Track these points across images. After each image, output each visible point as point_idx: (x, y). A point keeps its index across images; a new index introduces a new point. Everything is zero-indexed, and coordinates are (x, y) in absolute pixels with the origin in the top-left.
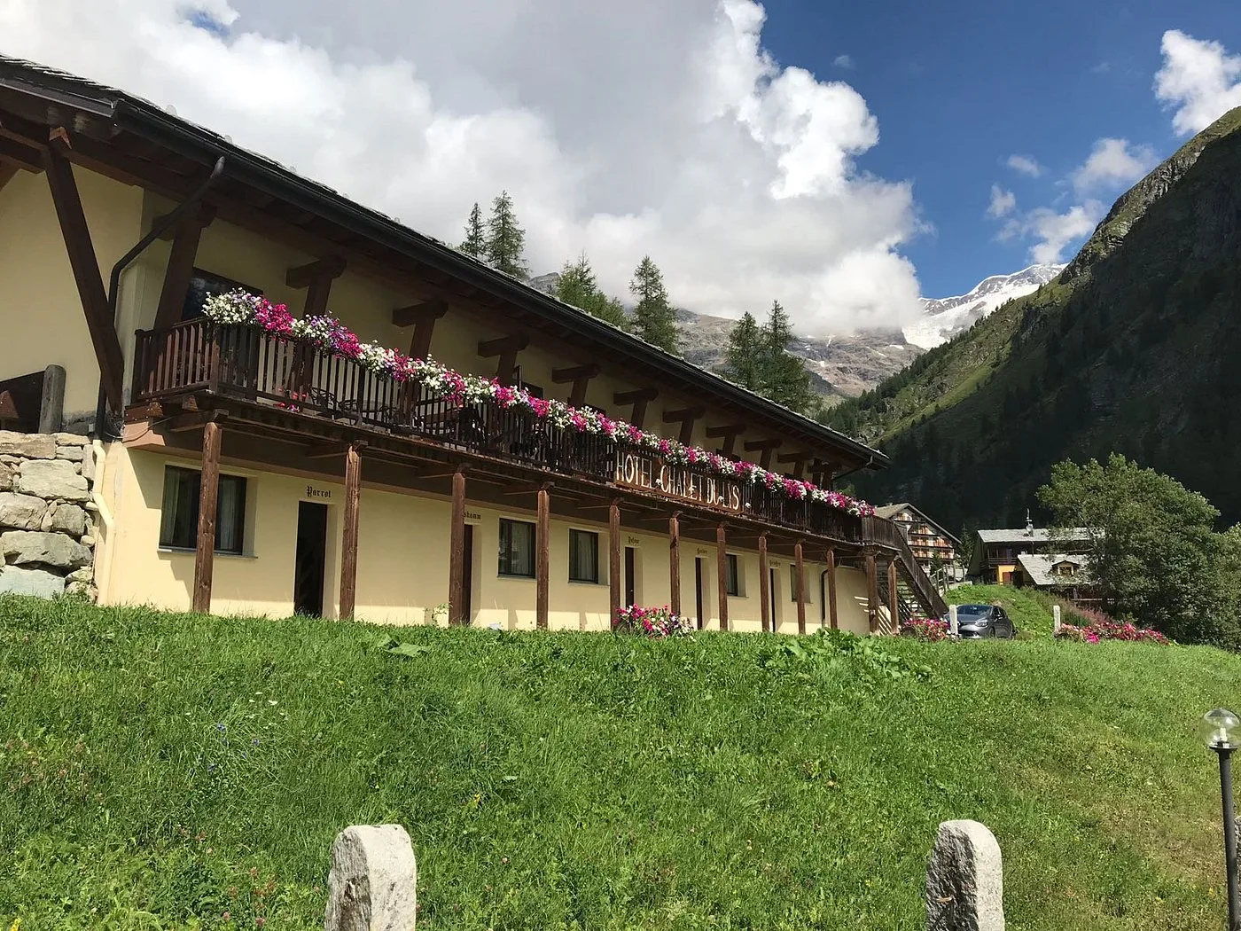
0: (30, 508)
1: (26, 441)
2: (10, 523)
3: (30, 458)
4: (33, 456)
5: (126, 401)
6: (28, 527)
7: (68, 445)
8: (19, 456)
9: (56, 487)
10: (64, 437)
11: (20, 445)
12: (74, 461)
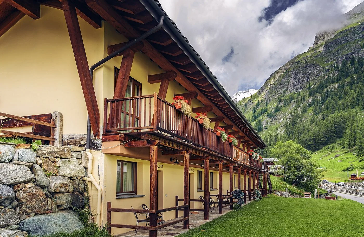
0: (65, 183)
1: (59, 150)
2: (58, 191)
3: (62, 159)
4: (63, 157)
5: (101, 132)
6: (64, 192)
7: (75, 151)
8: (56, 158)
9: (73, 172)
10: (74, 148)
11: (57, 152)
12: (77, 159)
